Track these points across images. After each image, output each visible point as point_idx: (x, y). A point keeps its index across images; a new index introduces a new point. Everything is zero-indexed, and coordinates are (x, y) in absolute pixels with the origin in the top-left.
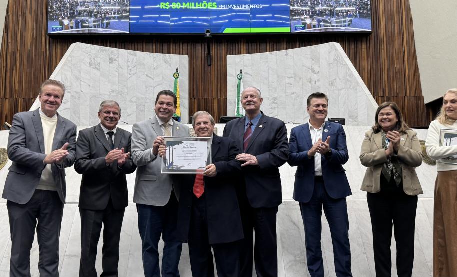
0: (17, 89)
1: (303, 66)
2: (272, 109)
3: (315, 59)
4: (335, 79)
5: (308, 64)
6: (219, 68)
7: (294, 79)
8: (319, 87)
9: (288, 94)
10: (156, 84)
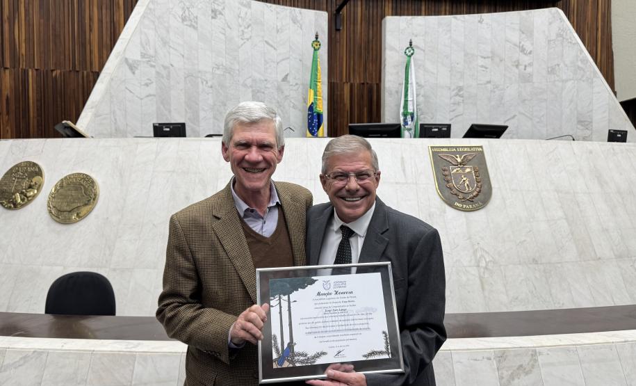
1: (507, 41)
2: (454, 104)
3: (527, 31)
4: (558, 65)
5: (515, 38)
6: (352, 36)
7: (492, 60)
8: (531, 75)
9: (481, 82)
10: (282, 58)
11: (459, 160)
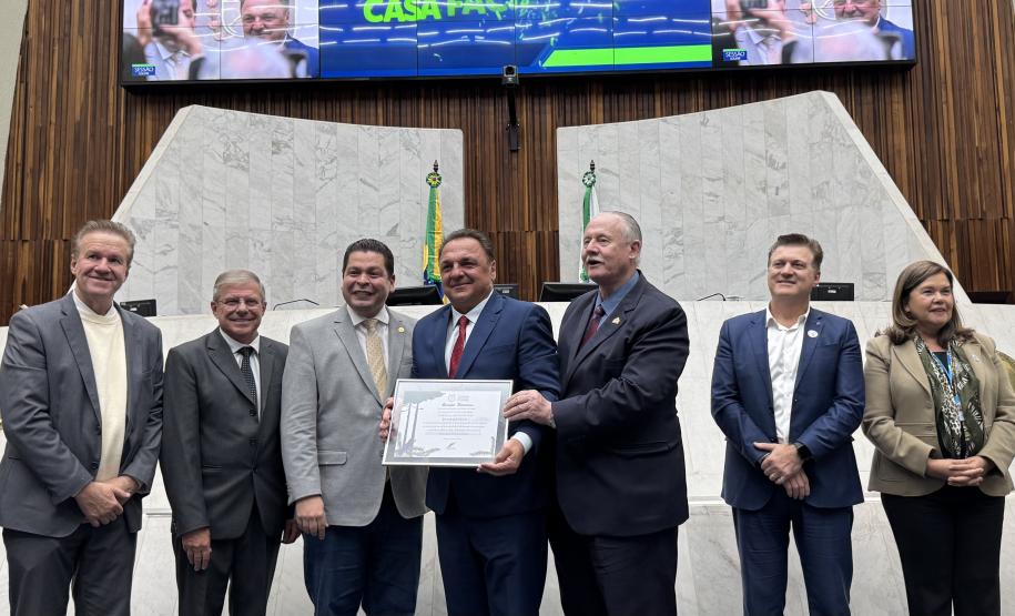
0: (49, 216)
1: (746, 150)
2: (670, 256)
3: (776, 133)
4: (827, 183)
5: (759, 146)
6: (538, 158)
7: (725, 182)
8: (786, 202)
9: (710, 219)
10: (386, 202)
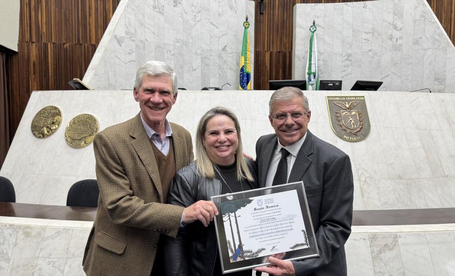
1: (383, 21)
2: (345, 66)
3: (398, 14)
4: (421, 38)
5: (390, 18)
6: (272, 17)
7: (373, 34)
8: (401, 45)
9: (365, 51)
10: (222, 35)
11: (347, 106)
